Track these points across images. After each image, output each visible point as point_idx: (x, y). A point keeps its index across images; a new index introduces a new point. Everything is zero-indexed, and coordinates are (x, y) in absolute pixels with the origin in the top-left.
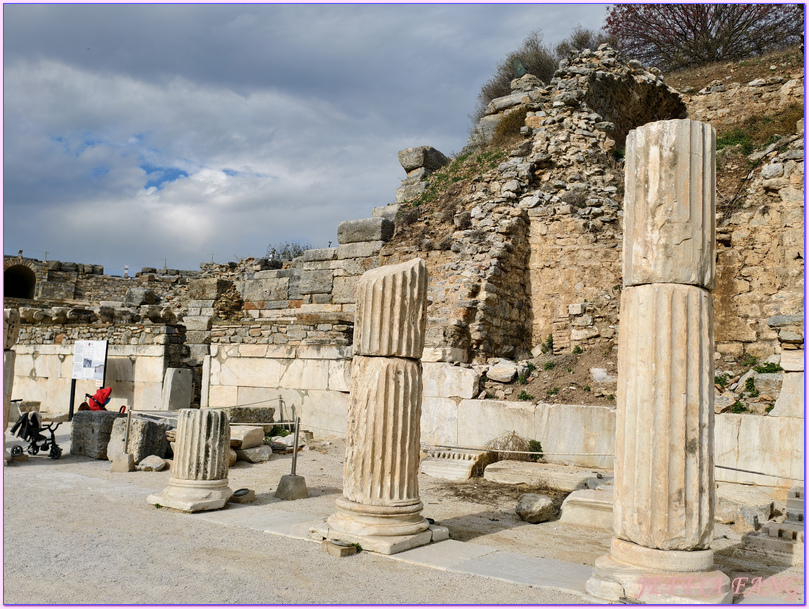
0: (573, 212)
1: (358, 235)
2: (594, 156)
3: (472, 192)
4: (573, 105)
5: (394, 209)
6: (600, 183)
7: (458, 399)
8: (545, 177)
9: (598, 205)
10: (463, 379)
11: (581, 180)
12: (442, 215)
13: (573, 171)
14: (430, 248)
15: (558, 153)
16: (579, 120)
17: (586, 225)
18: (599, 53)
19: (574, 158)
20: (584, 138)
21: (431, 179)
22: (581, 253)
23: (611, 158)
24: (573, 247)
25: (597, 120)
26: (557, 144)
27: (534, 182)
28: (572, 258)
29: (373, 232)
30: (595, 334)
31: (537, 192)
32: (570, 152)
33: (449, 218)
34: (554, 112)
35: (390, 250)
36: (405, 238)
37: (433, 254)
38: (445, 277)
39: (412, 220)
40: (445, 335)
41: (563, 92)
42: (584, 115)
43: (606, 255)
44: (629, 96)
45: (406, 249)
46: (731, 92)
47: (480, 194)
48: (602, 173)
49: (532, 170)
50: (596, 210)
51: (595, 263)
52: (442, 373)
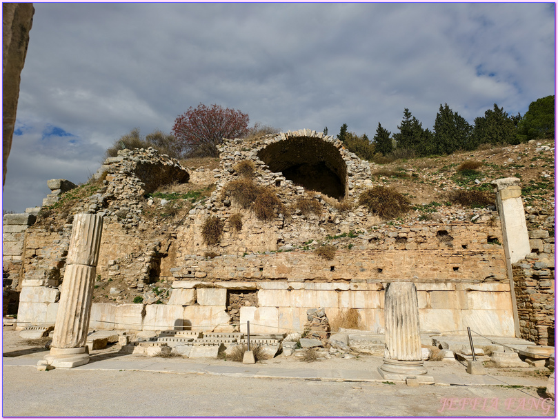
0: (119, 220)
1: (14, 222)
2: (134, 196)
3: (77, 206)
4: (128, 174)
5: (38, 209)
6: (135, 208)
7: (48, 303)
8: (111, 204)
9: (131, 218)
10: (52, 294)
11: (127, 206)
12: (62, 215)
13: (124, 202)
14: (52, 230)
15: (118, 194)
16: (130, 180)
17: (123, 227)
18: (147, 151)
19: (124, 197)
20: (131, 188)
21: (63, 195)
22: (120, 238)
23: (142, 198)
24: (117, 235)
25: (138, 181)
26: (118, 190)
27: (105, 205)
28: (117, 240)
29: (23, 221)
30: (118, 273)
31: (105, 210)
32: (124, 194)
33: (64, 217)
34: (119, 175)
35: (31, 230)
36: (41, 225)
37: (53, 233)
38: (52, 247)
39: (46, 216)
40: (45, 274)
41: (125, 167)
42: (132, 179)
43: (130, 239)
44: (159, 170)
45: (40, 230)
46: (206, 172)
47: (79, 208)
48: (137, 204)
49: (105, 200)
50: (129, 220)
51: (126, 243)
52: (41, 291)
